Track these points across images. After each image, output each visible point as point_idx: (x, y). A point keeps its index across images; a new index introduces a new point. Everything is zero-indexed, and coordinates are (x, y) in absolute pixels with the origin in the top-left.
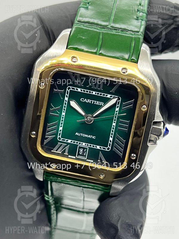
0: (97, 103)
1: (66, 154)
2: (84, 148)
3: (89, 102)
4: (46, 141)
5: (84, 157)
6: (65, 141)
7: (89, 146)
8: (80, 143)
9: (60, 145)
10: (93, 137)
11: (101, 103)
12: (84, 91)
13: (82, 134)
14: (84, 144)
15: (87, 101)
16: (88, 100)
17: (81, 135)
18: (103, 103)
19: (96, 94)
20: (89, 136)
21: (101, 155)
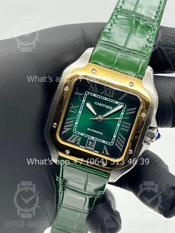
0: (108, 107)
1: (78, 143)
2: (92, 141)
3: (101, 106)
4: (63, 132)
5: (92, 148)
6: (78, 134)
7: (97, 140)
8: (90, 137)
9: (74, 136)
10: (101, 133)
11: (110, 107)
12: (98, 96)
13: (92, 130)
14: (93, 138)
15: (100, 104)
16: (101, 104)
18: (112, 108)
19: (107, 100)
20: (98, 132)
21: (105, 148)
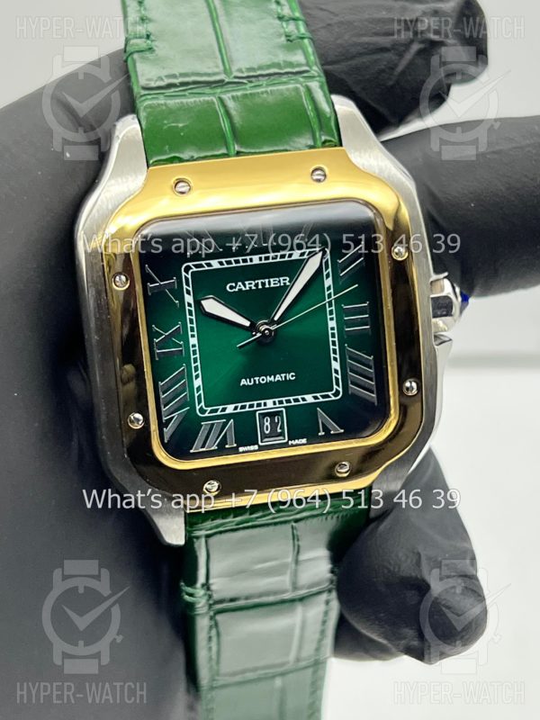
0: (273, 283)
1: (231, 444)
2: (272, 415)
3: (250, 288)
4: (168, 431)
5: (281, 438)
6: (219, 413)
7: (285, 404)
8: (259, 405)
9: (208, 428)
10: (289, 377)
11: (281, 279)
12: (229, 263)
13: (257, 379)
14: (270, 403)
15: (245, 286)
16: (247, 283)
17: (255, 381)
18: (288, 279)
19: (263, 261)
20: (278, 378)
21: (322, 416)
